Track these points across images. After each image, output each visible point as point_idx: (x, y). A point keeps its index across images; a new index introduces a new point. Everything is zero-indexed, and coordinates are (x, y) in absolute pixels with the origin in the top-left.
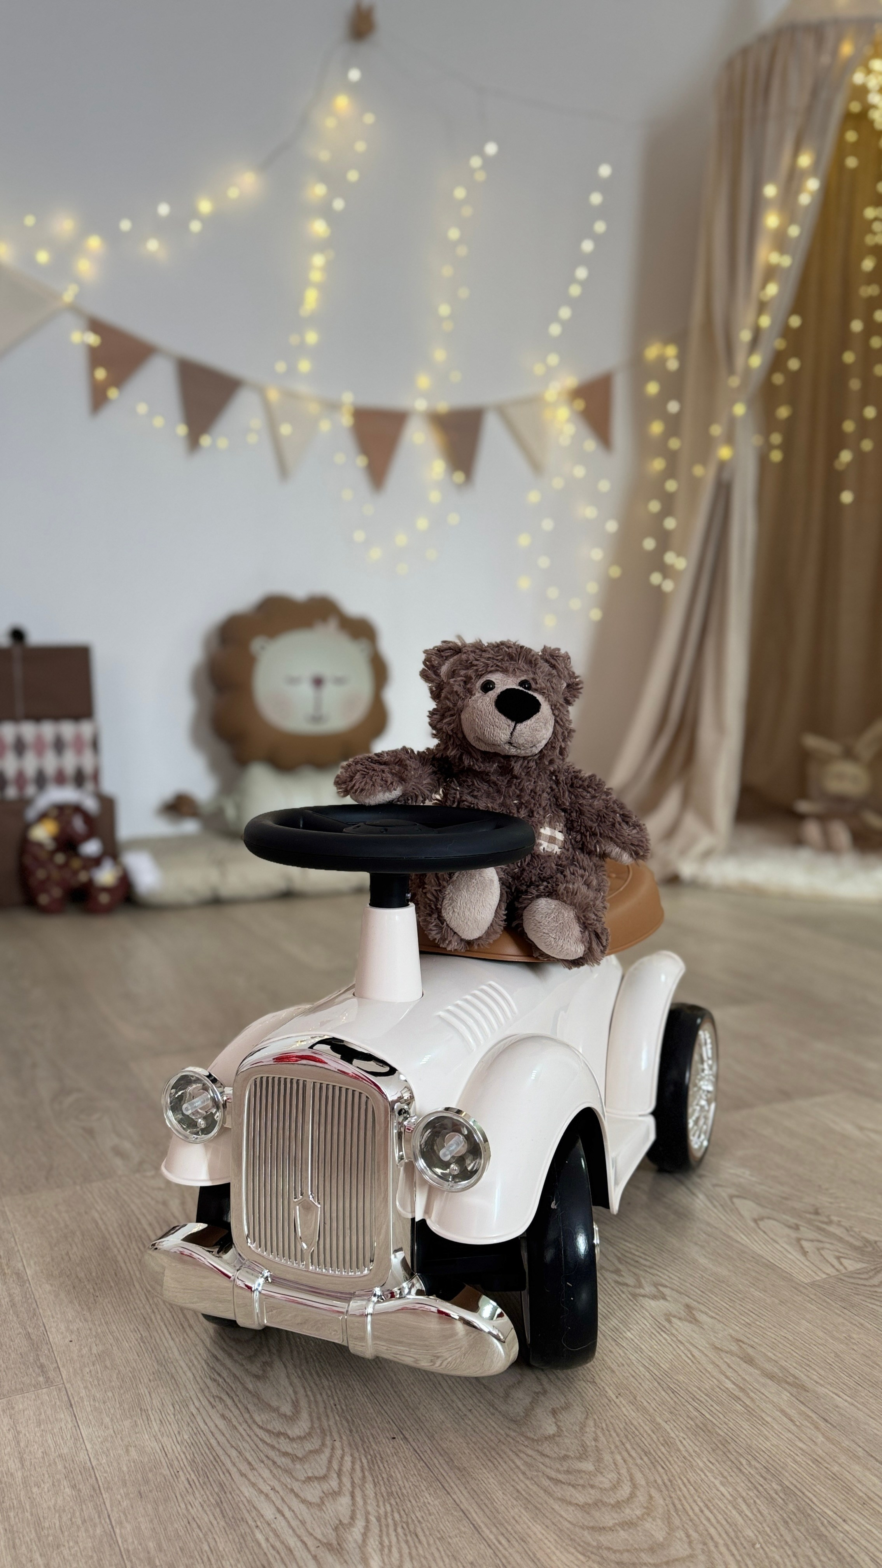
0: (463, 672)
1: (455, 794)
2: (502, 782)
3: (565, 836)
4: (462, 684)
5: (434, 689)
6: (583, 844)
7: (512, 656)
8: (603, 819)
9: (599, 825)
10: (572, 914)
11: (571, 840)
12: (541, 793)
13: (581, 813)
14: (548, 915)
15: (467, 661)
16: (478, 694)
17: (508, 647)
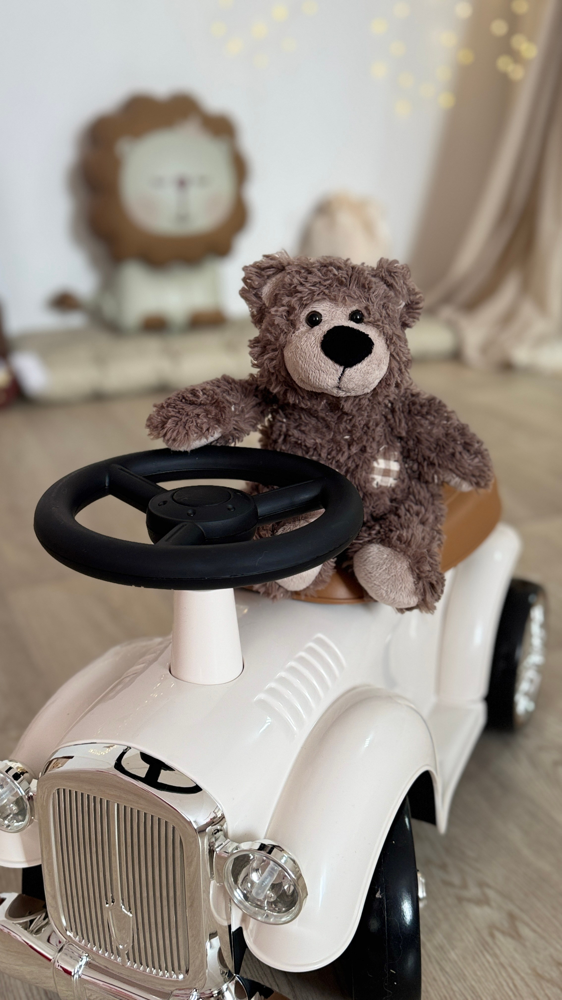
0: (286, 300)
1: (281, 426)
2: (331, 418)
3: (401, 465)
4: (284, 314)
5: (255, 313)
6: (420, 474)
7: (342, 281)
8: (442, 449)
9: (437, 455)
10: (405, 565)
11: (407, 469)
12: (374, 427)
13: (418, 441)
14: (379, 566)
15: (291, 285)
16: (303, 327)
17: (339, 268)
